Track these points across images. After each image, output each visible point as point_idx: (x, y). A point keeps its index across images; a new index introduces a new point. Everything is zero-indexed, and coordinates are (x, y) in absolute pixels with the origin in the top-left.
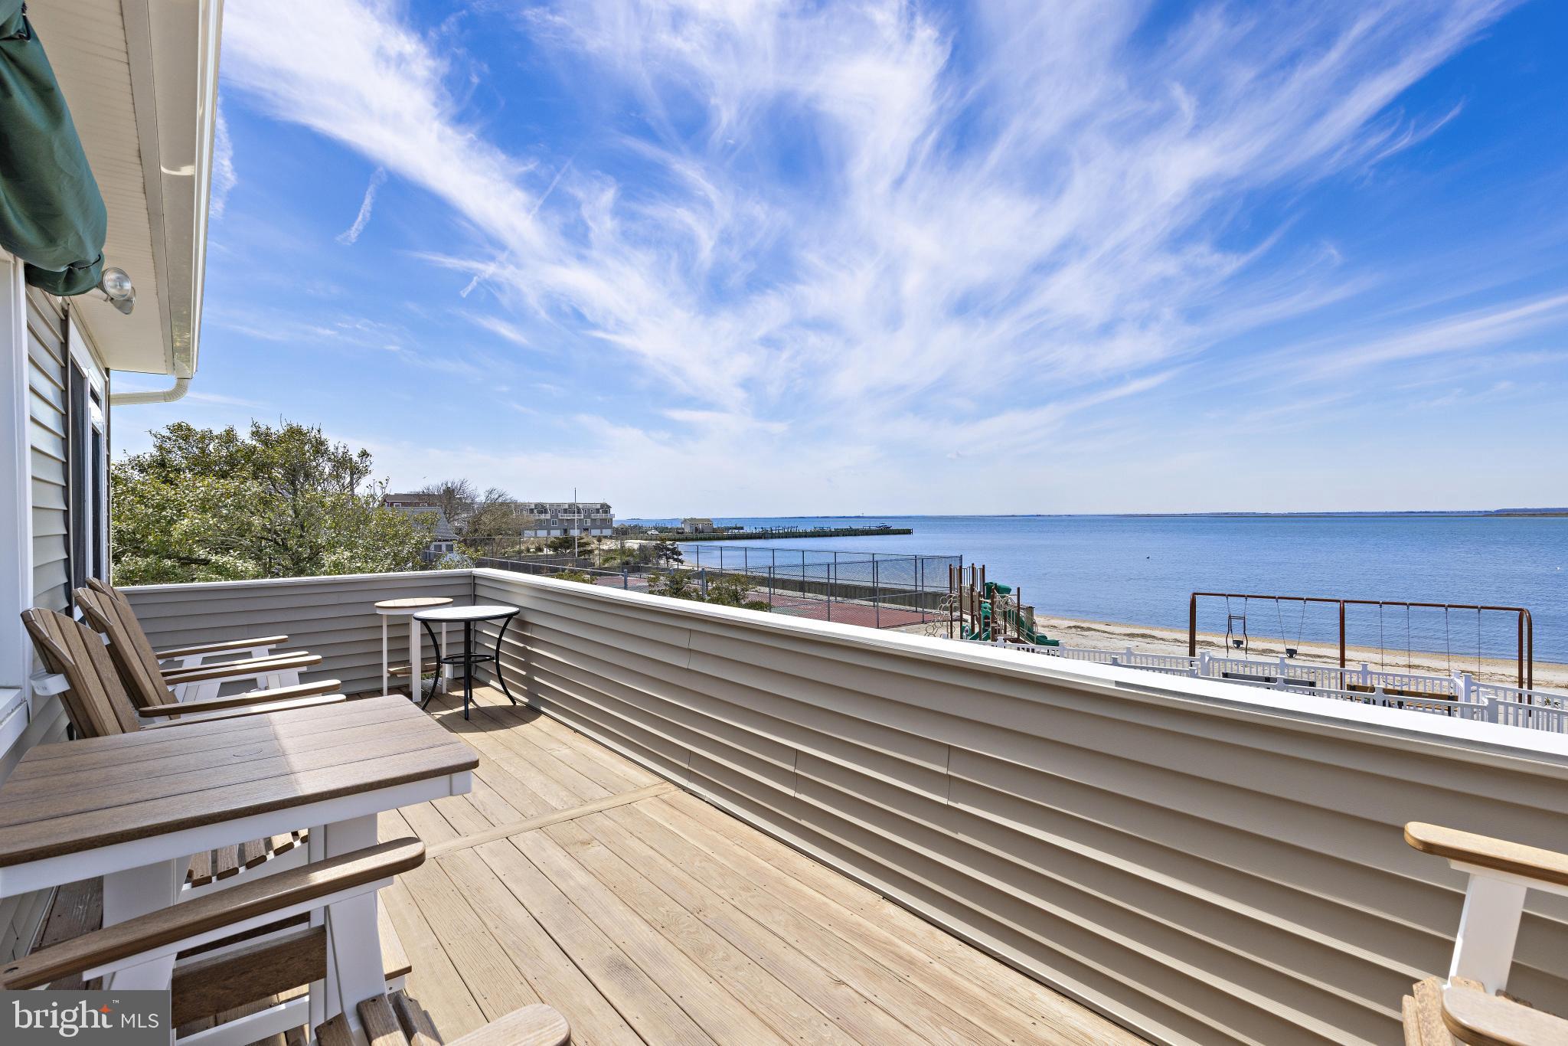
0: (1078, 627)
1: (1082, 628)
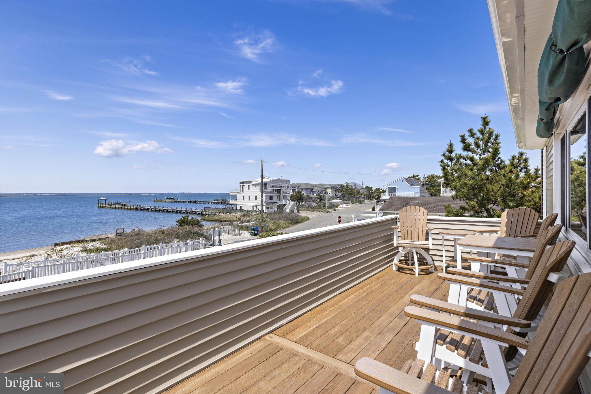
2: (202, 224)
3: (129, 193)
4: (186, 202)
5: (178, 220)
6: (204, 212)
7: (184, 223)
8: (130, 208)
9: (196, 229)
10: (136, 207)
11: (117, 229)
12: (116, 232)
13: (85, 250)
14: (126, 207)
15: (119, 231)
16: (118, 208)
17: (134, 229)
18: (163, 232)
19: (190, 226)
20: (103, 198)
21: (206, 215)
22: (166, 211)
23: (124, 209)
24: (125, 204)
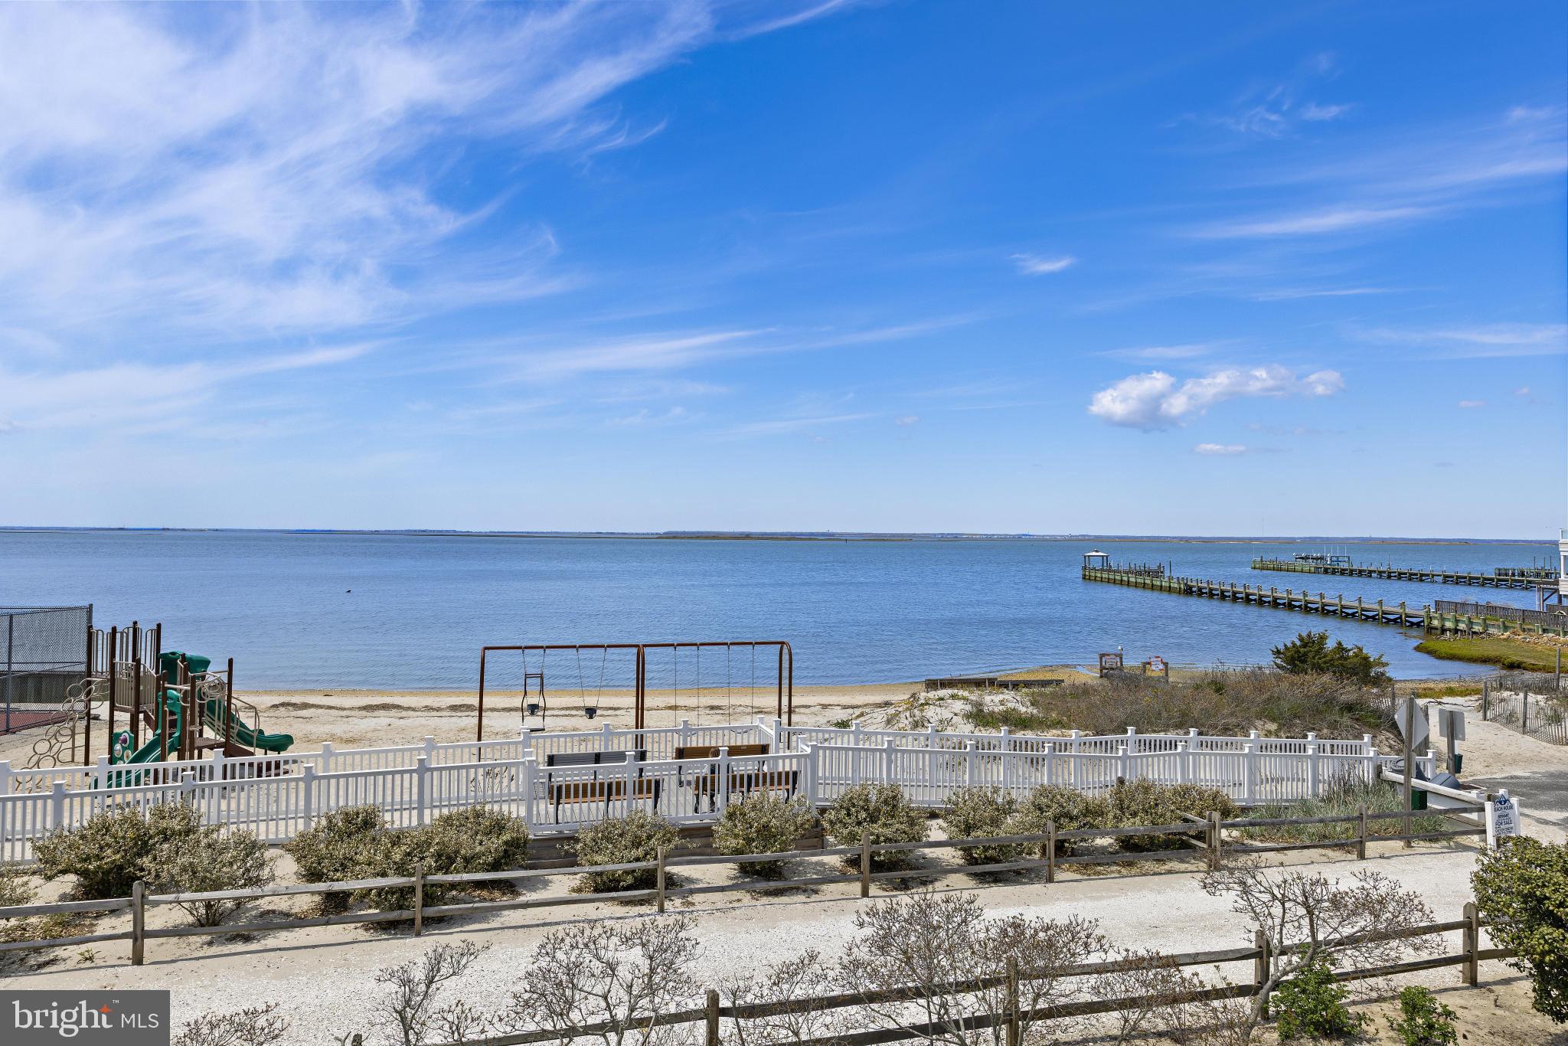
0: (289, 704)
1: (294, 705)
2: (1383, 674)
3: (1180, 535)
4: (1371, 572)
5: (1281, 648)
6: (1435, 618)
7: (1304, 662)
8: (1170, 587)
9: (1348, 693)
10: (1186, 584)
11: (1102, 656)
12: (1101, 664)
13: (980, 717)
14: (1159, 583)
15: (1109, 662)
16: (1136, 585)
17: (1148, 661)
18: (1218, 686)
19: (1326, 678)
20: (1097, 551)
21: (1444, 630)
22: (1284, 604)
23: (1153, 587)
24: (1158, 573)
